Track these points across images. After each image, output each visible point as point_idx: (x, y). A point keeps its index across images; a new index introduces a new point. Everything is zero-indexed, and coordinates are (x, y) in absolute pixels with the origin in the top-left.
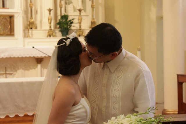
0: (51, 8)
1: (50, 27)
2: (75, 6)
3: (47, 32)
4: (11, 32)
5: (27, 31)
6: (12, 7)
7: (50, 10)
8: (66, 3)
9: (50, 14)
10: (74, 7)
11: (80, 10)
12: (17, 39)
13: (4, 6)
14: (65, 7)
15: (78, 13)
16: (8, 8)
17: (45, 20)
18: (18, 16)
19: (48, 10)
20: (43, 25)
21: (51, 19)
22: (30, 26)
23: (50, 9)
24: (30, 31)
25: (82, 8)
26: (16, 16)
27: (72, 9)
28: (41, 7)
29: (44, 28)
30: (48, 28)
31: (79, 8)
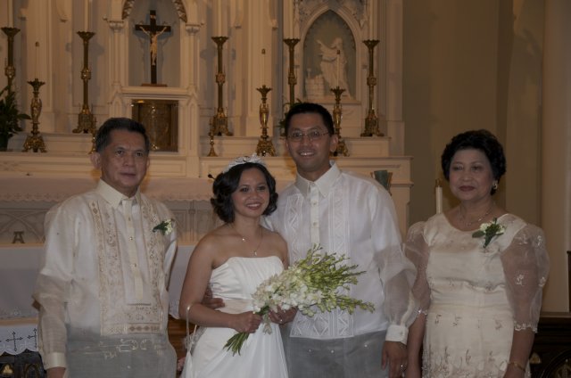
0: (268, 87)
1: (265, 131)
2: (328, 80)
3: (257, 142)
4: (169, 142)
5: (208, 141)
6: (176, 84)
7: (264, 91)
8: (305, 74)
9: (264, 100)
10: (325, 83)
11: (338, 92)
12: (184, 159)
13: (154, 82)
14: (304, 84)
15: (333, 97)
16: (166, 86)
17: (253, 115)
18: (188, 104)
19: (260, 90)
20: (248, 127)
21: (267, 113)
22: (218, 127)
23: (264, 86)
24: (216, 140)
25: (344, 86)
26: (183, 102)
27: (321, 87)
28: (244, 82)
29: (249, 134)
30: (259, 133)
31: (334, 87)
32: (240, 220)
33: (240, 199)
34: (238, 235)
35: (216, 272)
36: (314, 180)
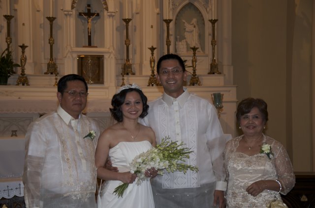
0: (154, 47)
1: (153, 72)
2: (189, 42)
3: (149, 78)
4: (99, 79)
5: (121, 78)
6: (102, 46)
7: (152, 49)
8: (176, 39)
9: (152, 54)
10: (187, 44)
11: (194, 49)
12: (107, 88)
13: (90, 45)
14: (175, 45)
15: (191, 52)
16: (96, 47)
17: (146, 63)
18: (109, 57)
19: (150, 49)
20: (143, 70)
21: (154, 61)
22: (126, 70)
23: (152, 47)
24: (125, 78)
25: (198, 46)
26: (106, 56)
27: (185, 47)
28: (141, 44)
29: (144, 73)
30: (150, 73)
31: (192, 46)
32: (126, 120)
33: (125, 109)
34: (125, 129)
35: (112, 150)
36: (176, 98)
